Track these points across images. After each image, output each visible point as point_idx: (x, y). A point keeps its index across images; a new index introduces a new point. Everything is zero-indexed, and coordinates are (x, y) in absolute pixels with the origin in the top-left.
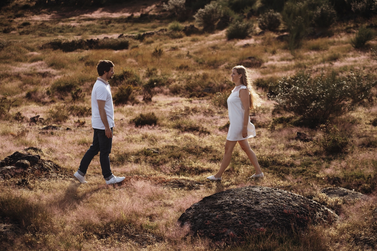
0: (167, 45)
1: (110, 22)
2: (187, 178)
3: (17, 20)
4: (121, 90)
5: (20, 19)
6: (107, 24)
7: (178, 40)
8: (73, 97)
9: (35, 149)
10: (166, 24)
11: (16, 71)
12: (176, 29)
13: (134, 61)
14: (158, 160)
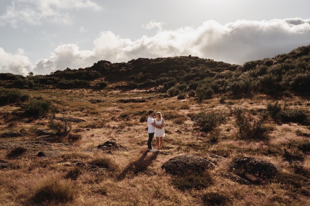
0: (158, 101)
1: (139, 93)
2: (164, 151)
3: (109, 92)
4: (143, 117)
5: (110, 92)
6: (138, 94)
7: (161, 99)
8: (127, 119)
9: (114, 140)
10: (158, 94)
11: (108, 110)
12: (161, 96)
13: (147, 107)
14: (155, 144)
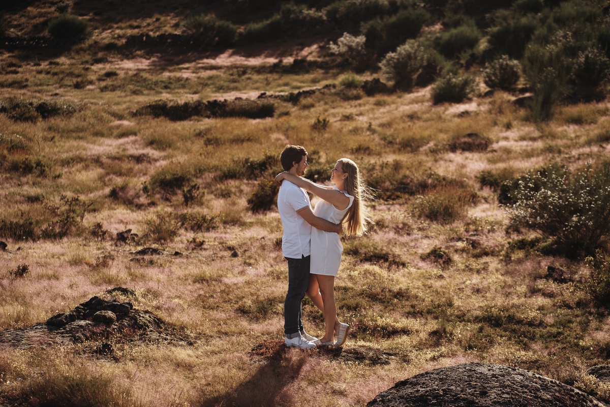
0: (335, 113)
1: (244, 73)
2: (368, 344)
3: (95, 67)
4: (262, 187)
5: (100, 66)
6: (240, 76)
7: (354, 103)
8: (185, 196)
9: (125, 291)
10: (335, 76)
11: (94, 152)
12: (350, 85)
13: (283, 137)
